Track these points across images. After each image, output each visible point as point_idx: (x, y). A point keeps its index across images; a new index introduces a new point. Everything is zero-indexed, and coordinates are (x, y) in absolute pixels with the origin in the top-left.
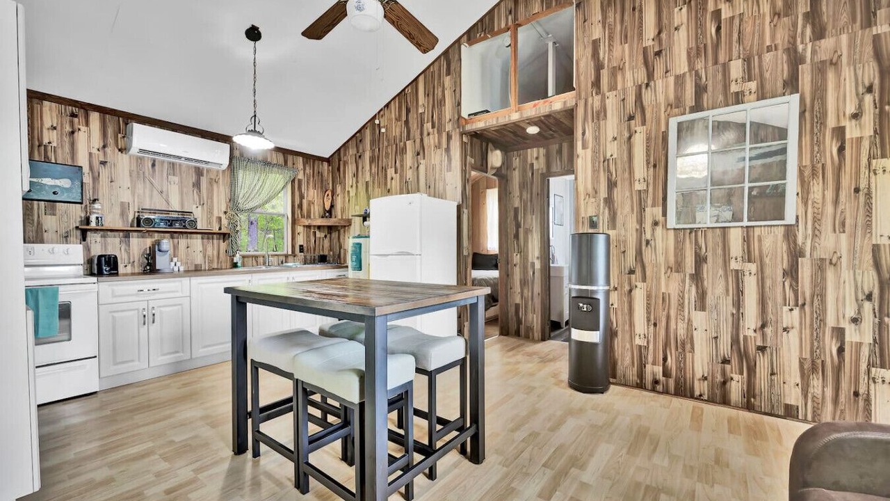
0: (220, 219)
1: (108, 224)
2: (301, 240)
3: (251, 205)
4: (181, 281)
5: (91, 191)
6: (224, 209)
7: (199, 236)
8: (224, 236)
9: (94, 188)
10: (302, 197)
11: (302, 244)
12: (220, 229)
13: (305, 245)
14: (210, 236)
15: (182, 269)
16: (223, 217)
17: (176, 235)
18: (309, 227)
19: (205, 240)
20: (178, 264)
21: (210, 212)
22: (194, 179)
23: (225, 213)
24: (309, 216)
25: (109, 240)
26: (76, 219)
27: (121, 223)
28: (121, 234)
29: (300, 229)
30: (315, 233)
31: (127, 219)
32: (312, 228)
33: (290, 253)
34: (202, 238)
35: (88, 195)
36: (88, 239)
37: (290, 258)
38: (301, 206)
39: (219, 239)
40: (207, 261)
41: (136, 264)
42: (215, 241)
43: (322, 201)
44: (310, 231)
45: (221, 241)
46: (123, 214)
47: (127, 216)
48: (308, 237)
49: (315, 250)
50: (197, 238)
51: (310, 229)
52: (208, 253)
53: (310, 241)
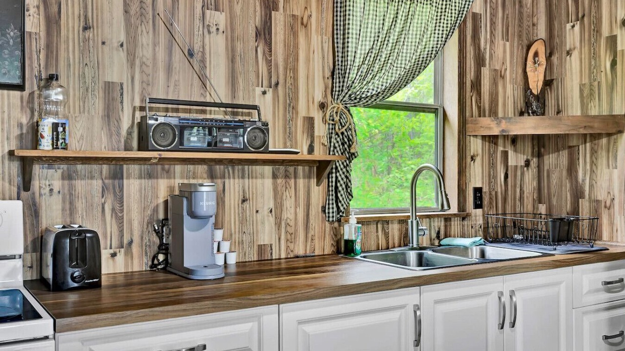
0: (310, 121)
1: (76, 146)
2: (477, 178)
3: (377, 84)
4: (258, 318)
5: (42, 56)
6: (319, 97)
7: (268, 169)
8: (321, 169)
9: (48, 46)
10: (480, 62)
11: (479, 185)
12: (311, 150)
13: (485, 189)
14: (291, 169)
15: (232, 259)
16: (317, 116)
17: (218, 168)
18: (492, 139)
19: (279, 181)
20: (226, 246)
21: (291, 106)
22: (258, 18)
23: (322, 106)
24: (493, 113)
25: (80, 185)
26: (9, 133)
27: (104, 139)
28: (105, 167)
29: (476, 146)
30: (505, 154)
31: (119, 127)
32: (500, 141)
33: (454, 210)
34: (275, 176)
35: (35, 64)
36: (36, 184)
37: (456, 225)
38: (477, 85)
39: (309, 177)
40: (283, 237)
41: (135, 248)
42: (301, 182)
43: (520, 71)
44: (495, 152)
45: (314, 181)
46: (110, 114)
47: (119, 120)
48: (492, 165)
49: (505, 200)
50: (263, 177)
51: (496, 144)
52: (285, 216)
53: (495, 177)
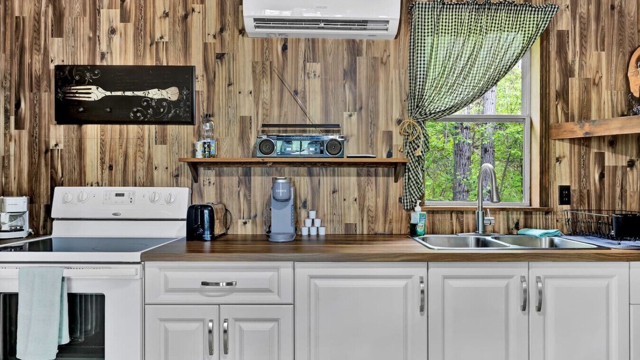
0: (389, 135)
1: (224, 156)
2: (563, 176)
3: (446, 102)
4: (278, 269)
5: (205, 104)
6: (396, 115)
7: (353, 170)
8: (396, 169)
9: (208, 98)
10: (567, 72)
11: (566, 183)
12: (390, 155)
13: (574, 187)
14: (373, 170)
15: (322, 232)
16: (395, 130)
17: (316, 170)
18: (585, 141)
19: (362, 178)
20: (318, 222)
21: (373, 123)
22: (345, 63)
23: (399, 122)
24: (585, 116)
25: (225, 180)
26: (187, 149)
27: (240, 151)
28: (240, 169)
29: (561, 148)
30: (601, 157)
31: (249, 144)
32: (594, 144)
33: (536, 204)
34: (359, 175)
35: (201, 109)
36: (201, 178)
37: (537, 218)
38: (563, 95)
39: (388, 176)
40: (365, 219)
41: (258, 220)
42: (381, 179)
43: (621, 77)
44: (588, 153)
45: (392, 179)
46: (243, 136)
47: (249, 139)
48: (583, 165)
49: (600, 198)
50: (349, 175)
51: (588, 146)
52: (367, 203)
53: (587, 176)
